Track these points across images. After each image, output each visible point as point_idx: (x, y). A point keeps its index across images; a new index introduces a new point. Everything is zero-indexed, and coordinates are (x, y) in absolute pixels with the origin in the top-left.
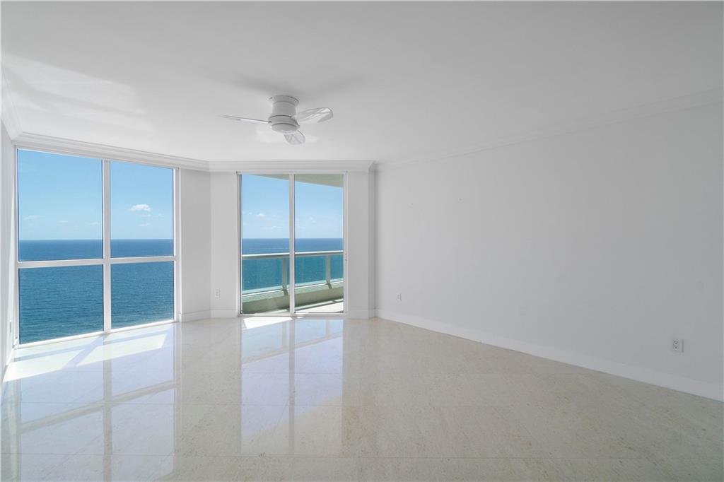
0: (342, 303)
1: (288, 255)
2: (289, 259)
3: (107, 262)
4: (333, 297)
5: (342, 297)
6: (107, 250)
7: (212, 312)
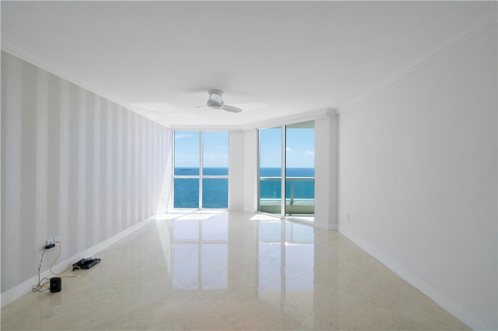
0: (313, 217)
1: (281, 179)
2: (281, 181)
3: (201, 177)
4: (310, 212)
5: (313, 214)
6: (201, 172)
7: (245, 208)
